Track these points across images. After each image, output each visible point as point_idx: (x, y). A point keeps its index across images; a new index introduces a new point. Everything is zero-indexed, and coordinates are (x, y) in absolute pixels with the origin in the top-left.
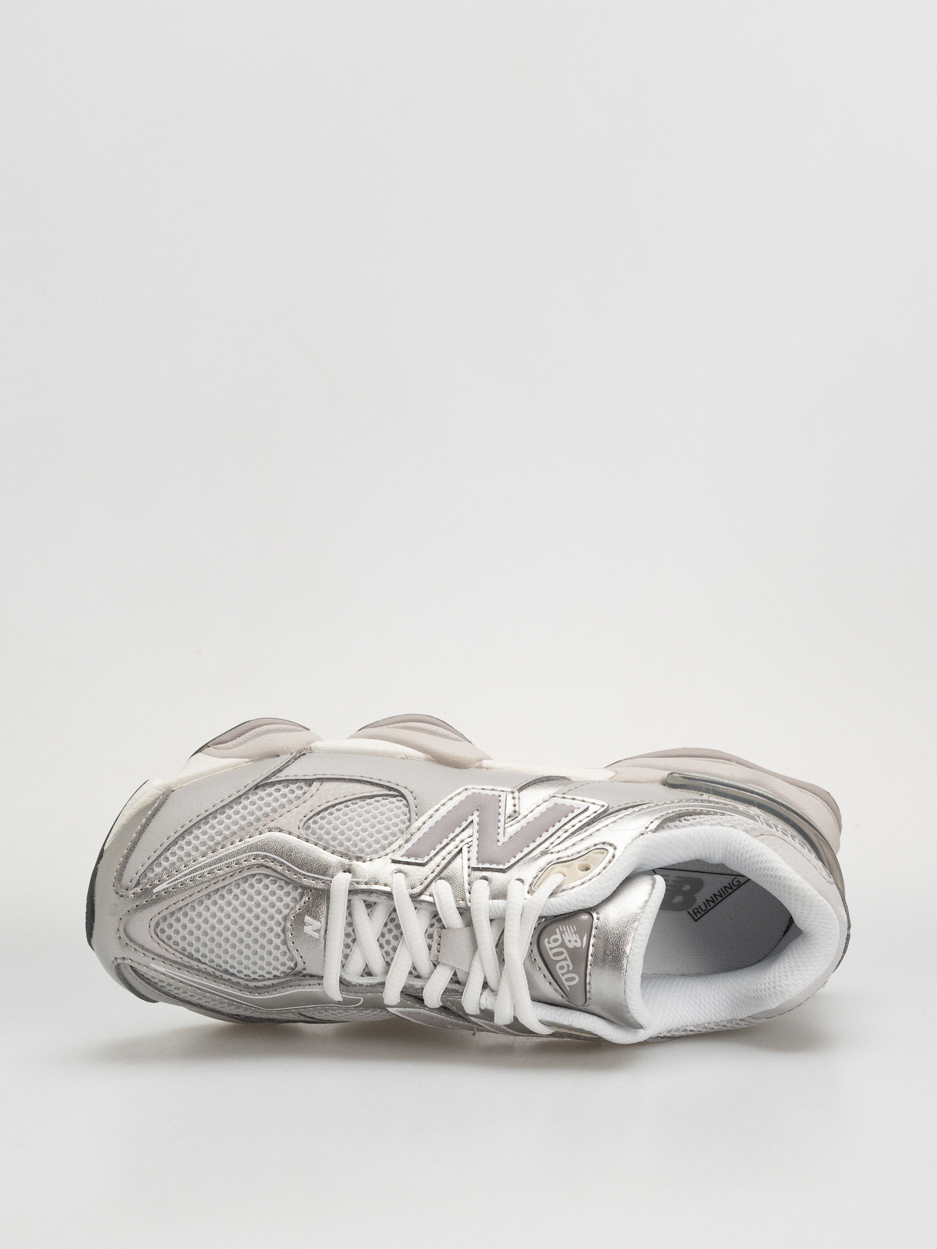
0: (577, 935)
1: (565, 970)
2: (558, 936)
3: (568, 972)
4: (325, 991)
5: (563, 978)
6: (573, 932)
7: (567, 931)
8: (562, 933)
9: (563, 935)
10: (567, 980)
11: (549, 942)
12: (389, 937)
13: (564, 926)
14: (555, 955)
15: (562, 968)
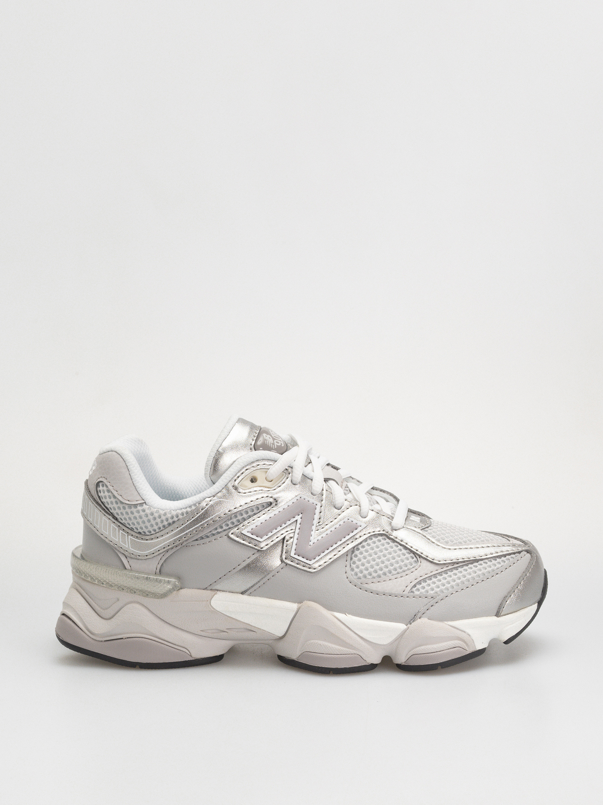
13: (272, 447)
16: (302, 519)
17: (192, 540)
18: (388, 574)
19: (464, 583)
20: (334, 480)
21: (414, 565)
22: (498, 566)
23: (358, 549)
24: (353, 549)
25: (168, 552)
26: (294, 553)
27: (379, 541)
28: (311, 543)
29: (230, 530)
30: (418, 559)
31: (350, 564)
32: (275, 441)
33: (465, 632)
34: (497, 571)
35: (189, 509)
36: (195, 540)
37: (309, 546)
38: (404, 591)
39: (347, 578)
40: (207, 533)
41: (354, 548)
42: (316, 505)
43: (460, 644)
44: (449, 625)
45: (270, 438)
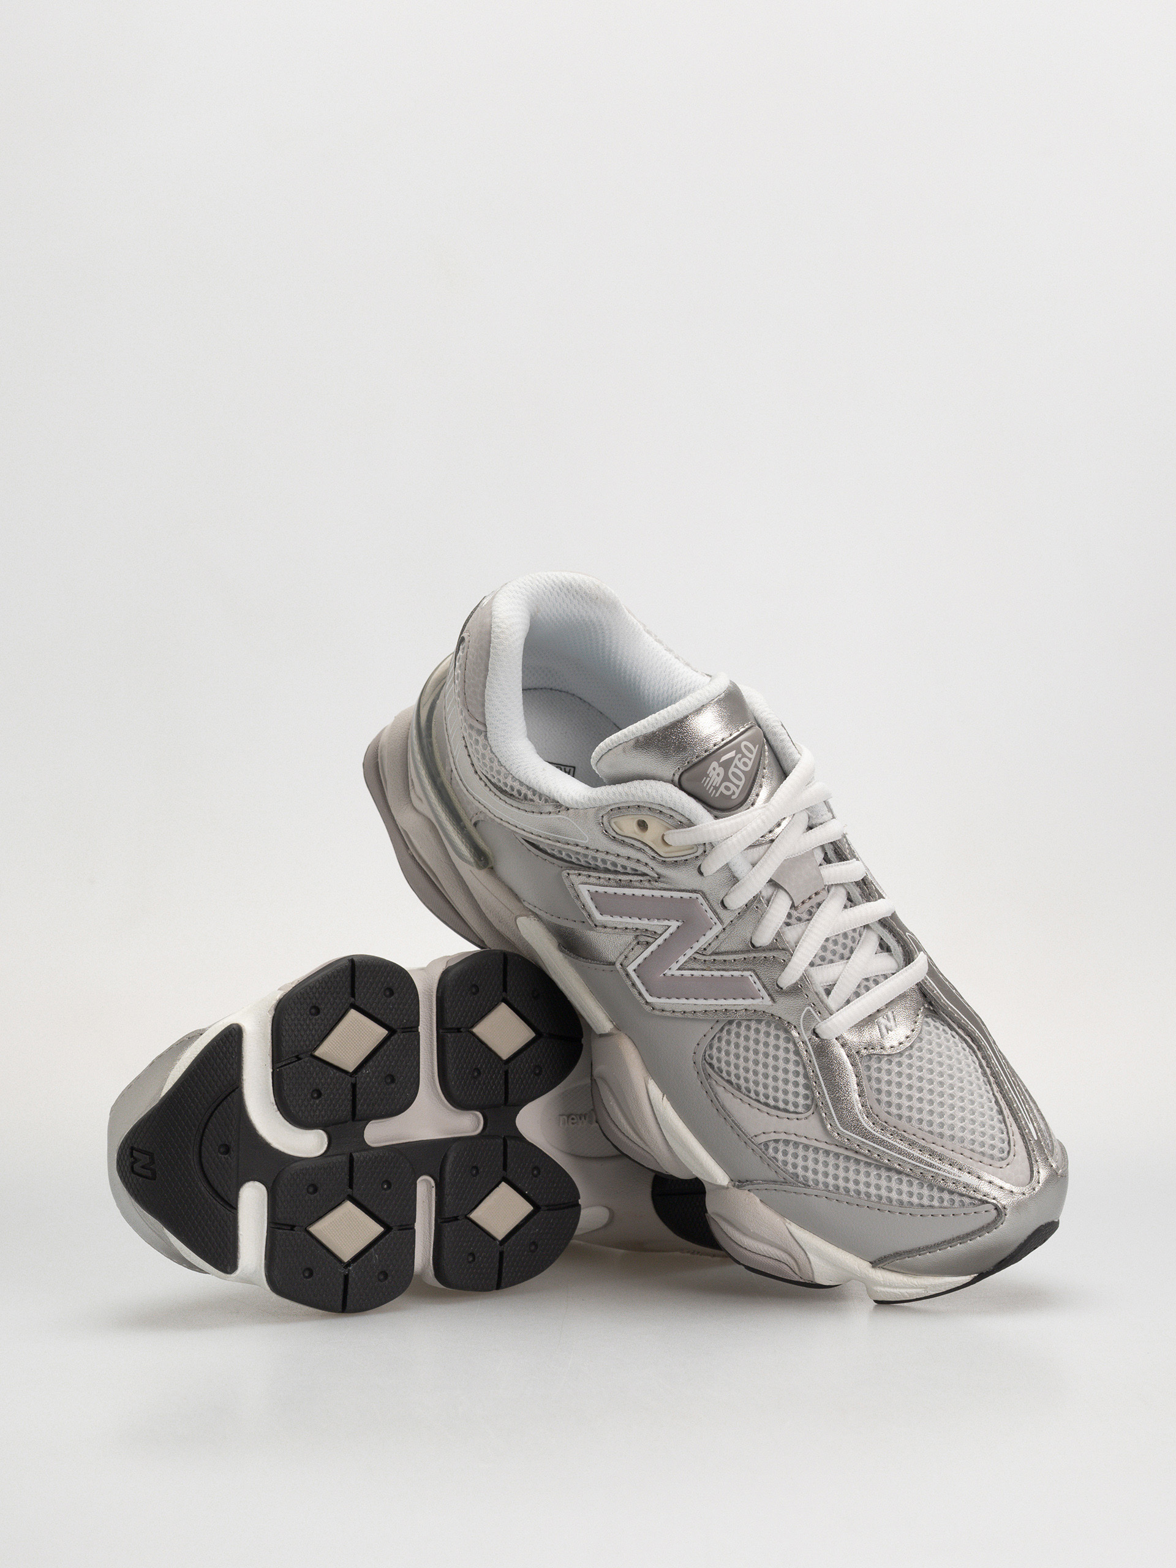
0: (708, 773)
1: (744, 759)
2: (722, 789)
3: (744, 756)
4: (927, 974)
5: (753, 756)
6: (708, 779)
7: (711, 785)
8: (716, 788)
9: (717, 785)
10: (751, 752)
11: (734, 793)
12: (839, 949)
13: (710, 792)
14: (740, 779)
15: (745, 764)
16: (678, 930)
18: (752, 1094)
20: (789, 895)
21: (800, 1110)
23: (739, 1025)
24: (732, 1019)
26: (634, 968)
27: (777, 1038)
28: (668, 972)
29: (571, 865)
30: (811, 1105)
31: (715, 1036)
33: (806, 1253)
36: (522, 837)
37: (662, 975)
38: (755, 1137)
39: (695, 1052)
41: (735, 1018)
42: (715, 924)
43: (791, 1264)
44: (788, 1229)
45: (718, 775)
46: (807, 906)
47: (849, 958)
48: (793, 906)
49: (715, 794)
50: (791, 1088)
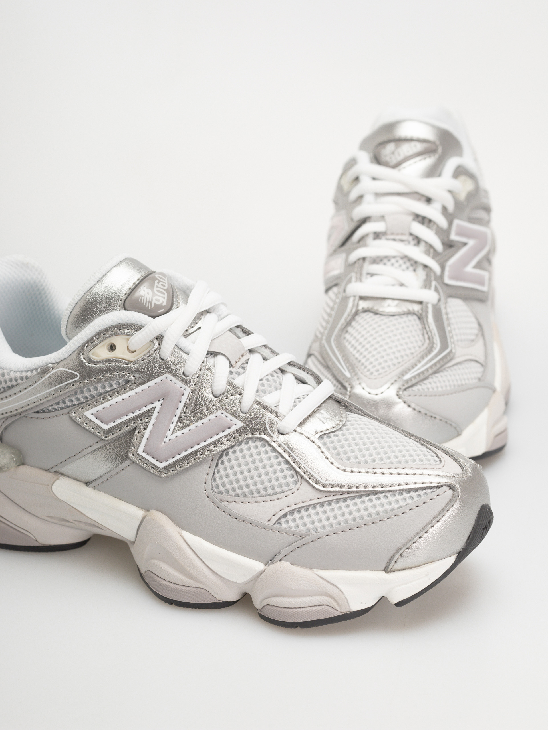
0: (141, 294)
2: (154, 301)
6: (143, 298)
9: (150, 300)
11: (163, 301)
12: (272, 383)
14: (163, 293)
15: (163, 286)
16: (162, 406)
17: (32, 412)
18: (255, 494)
19: (347, 522)
20: (224, 355)
21: (292, 486)
22: (402, 503)
23: (227, 454)
24: (221, 452)
25: (8, 420)
26: (142, 450)
27: (256, 447)
28: (166, 440)
29: (74, 407)
30: (298, 479)
31: (214, 472)
32: (155, 298)
33: (337, 587)
34: (395, 512)
35: (29, 374)
36: (34, 413)
37: (163, 444)
38: (269, 521)
39: (205, 490)
40: (48, 407)
41: (223, 451)
42: (185, 390)
43: (328, 602)
44: (317, 575)
45: (148, 293)
46: (239, 364)
47: (281, 389)
48: (231, 366)
49: (151, 306)
50: (279, 474)
